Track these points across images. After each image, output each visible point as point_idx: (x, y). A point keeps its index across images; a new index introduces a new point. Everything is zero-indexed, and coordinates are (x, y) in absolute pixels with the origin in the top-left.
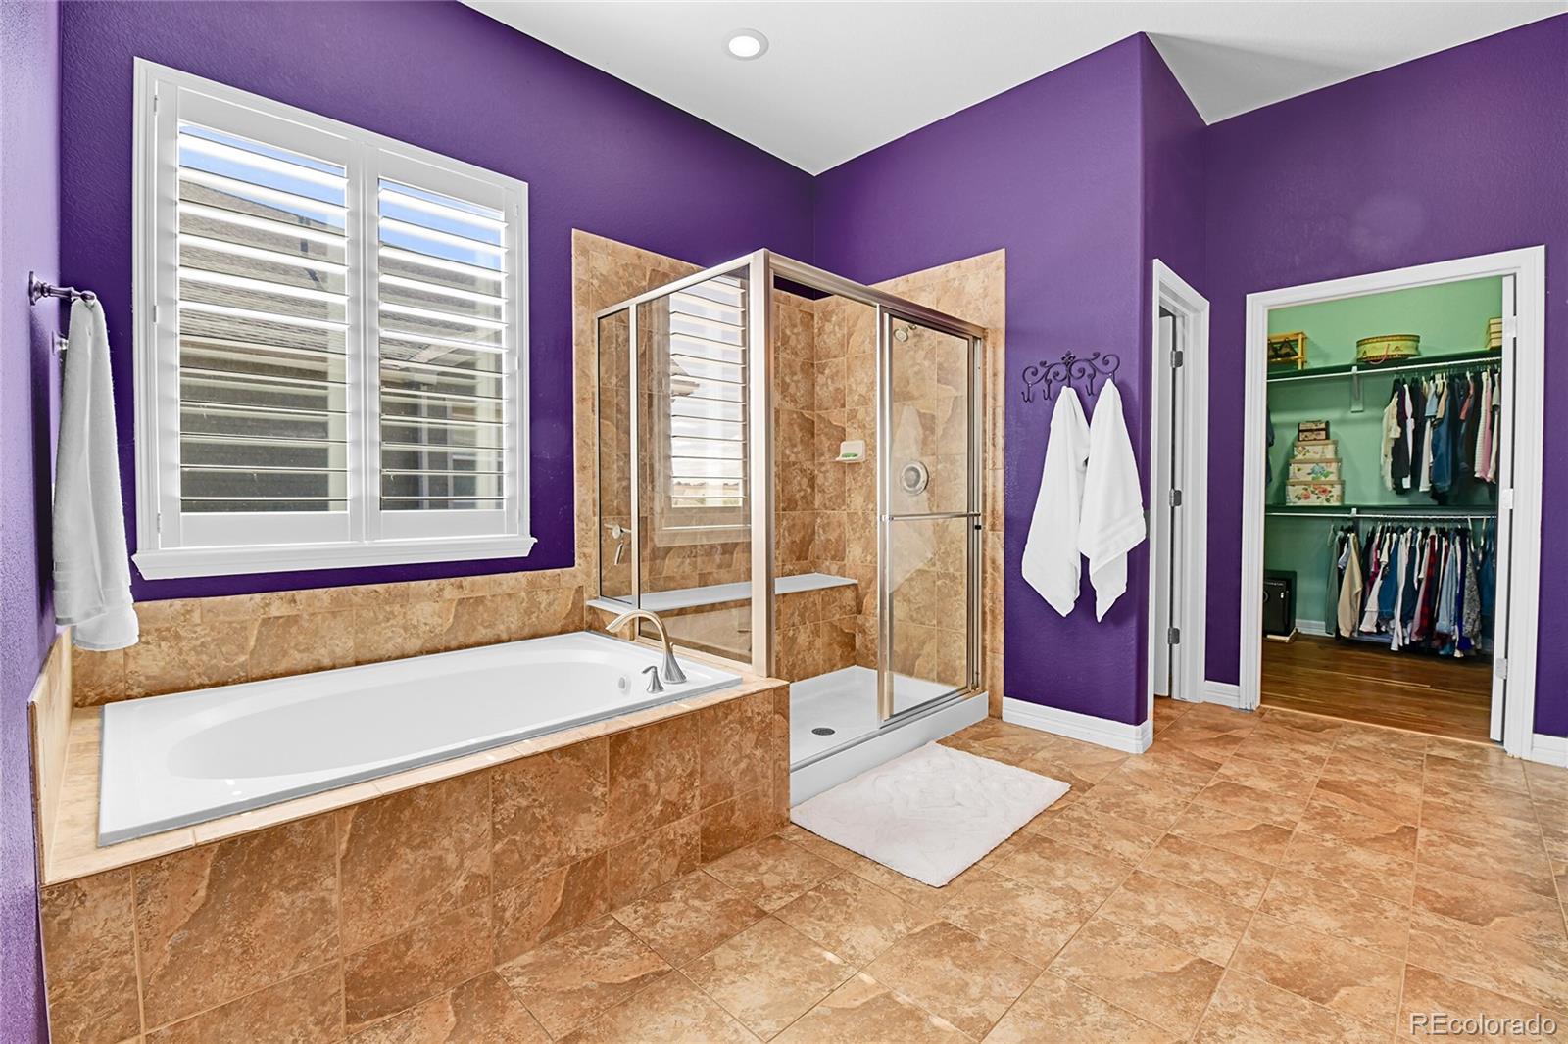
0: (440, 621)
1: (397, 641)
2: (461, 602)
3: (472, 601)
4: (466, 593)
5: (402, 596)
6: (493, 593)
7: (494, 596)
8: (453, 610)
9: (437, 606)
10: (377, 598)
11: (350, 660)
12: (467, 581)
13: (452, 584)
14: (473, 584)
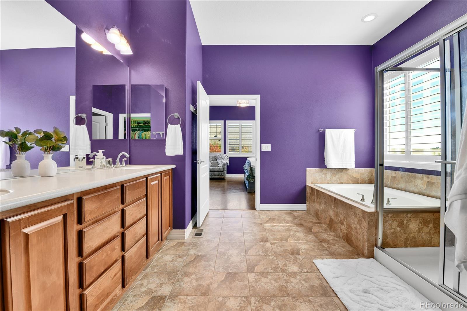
0: (423, 186)
1: (412, 188)
2: (428, 182)
3: (431, 183)
4: (430, 180)
5: (414, 177)
6: (438, 182)
7: (438, 183)
8: (426, 184)
9: (422, 182)
10: (409, 176)
11: (404, 189)
12: (430, 176)
13: (426, 176)
14: (432, 178)
